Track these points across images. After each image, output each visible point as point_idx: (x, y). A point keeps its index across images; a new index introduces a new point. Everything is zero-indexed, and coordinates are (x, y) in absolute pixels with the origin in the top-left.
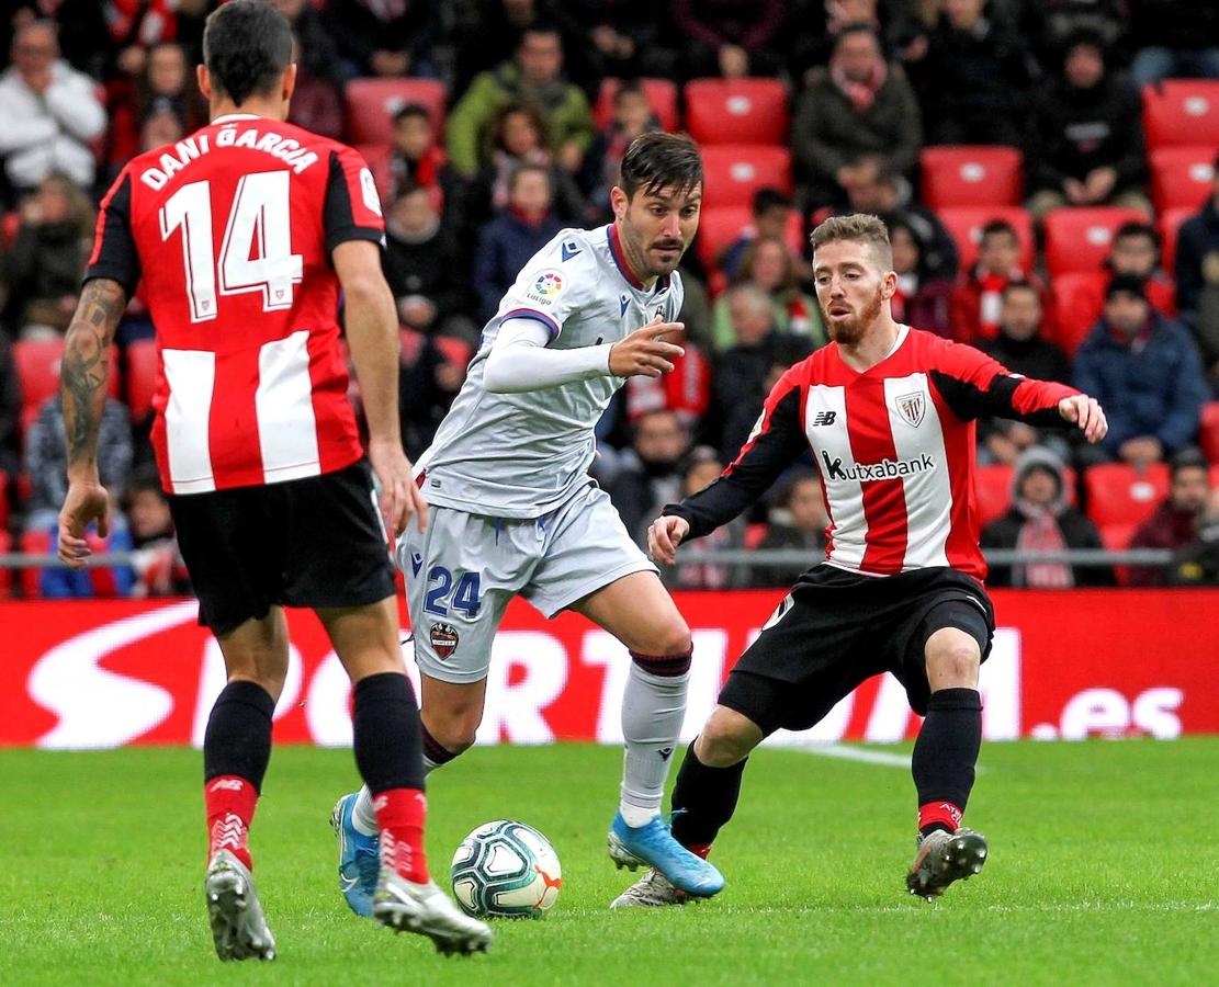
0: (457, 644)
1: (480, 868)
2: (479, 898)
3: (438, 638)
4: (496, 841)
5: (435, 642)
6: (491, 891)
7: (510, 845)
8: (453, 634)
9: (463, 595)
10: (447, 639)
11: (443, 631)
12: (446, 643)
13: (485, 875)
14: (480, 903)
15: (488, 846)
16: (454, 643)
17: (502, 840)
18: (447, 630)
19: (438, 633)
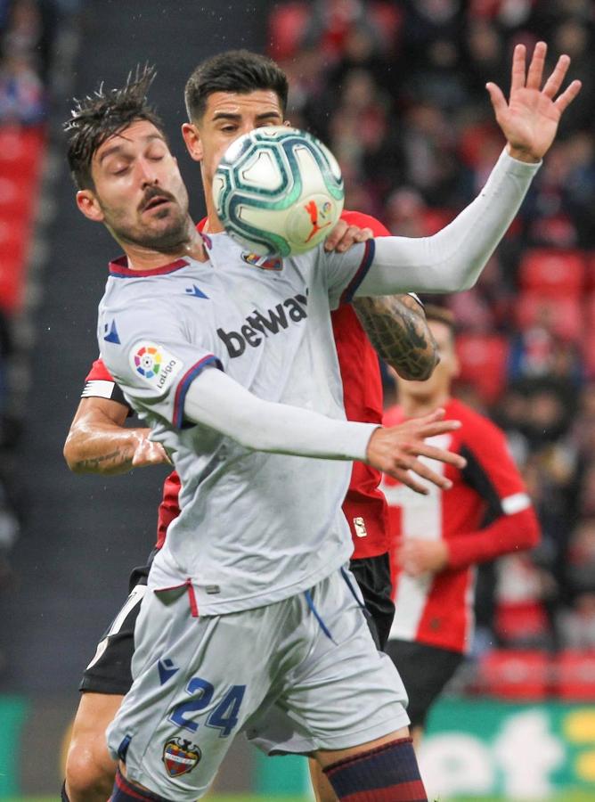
0: (197, 763)
1: (236, 171)
2: (224, 201)
3: (174, 753)
4: (266, 147)
5: (168, 755)
6: (237, 200)
7: (278, 156)
8: (196, 753)
9: (224, 712)
10: (186, 757)
11: (185, 747)
12: (183, 761)
13: (237, 180)
14: (223, 207)
15: (255, 148)
16: (193, 762)
17: (274, 149)
18: (190, 747)
19: (175, 748)
